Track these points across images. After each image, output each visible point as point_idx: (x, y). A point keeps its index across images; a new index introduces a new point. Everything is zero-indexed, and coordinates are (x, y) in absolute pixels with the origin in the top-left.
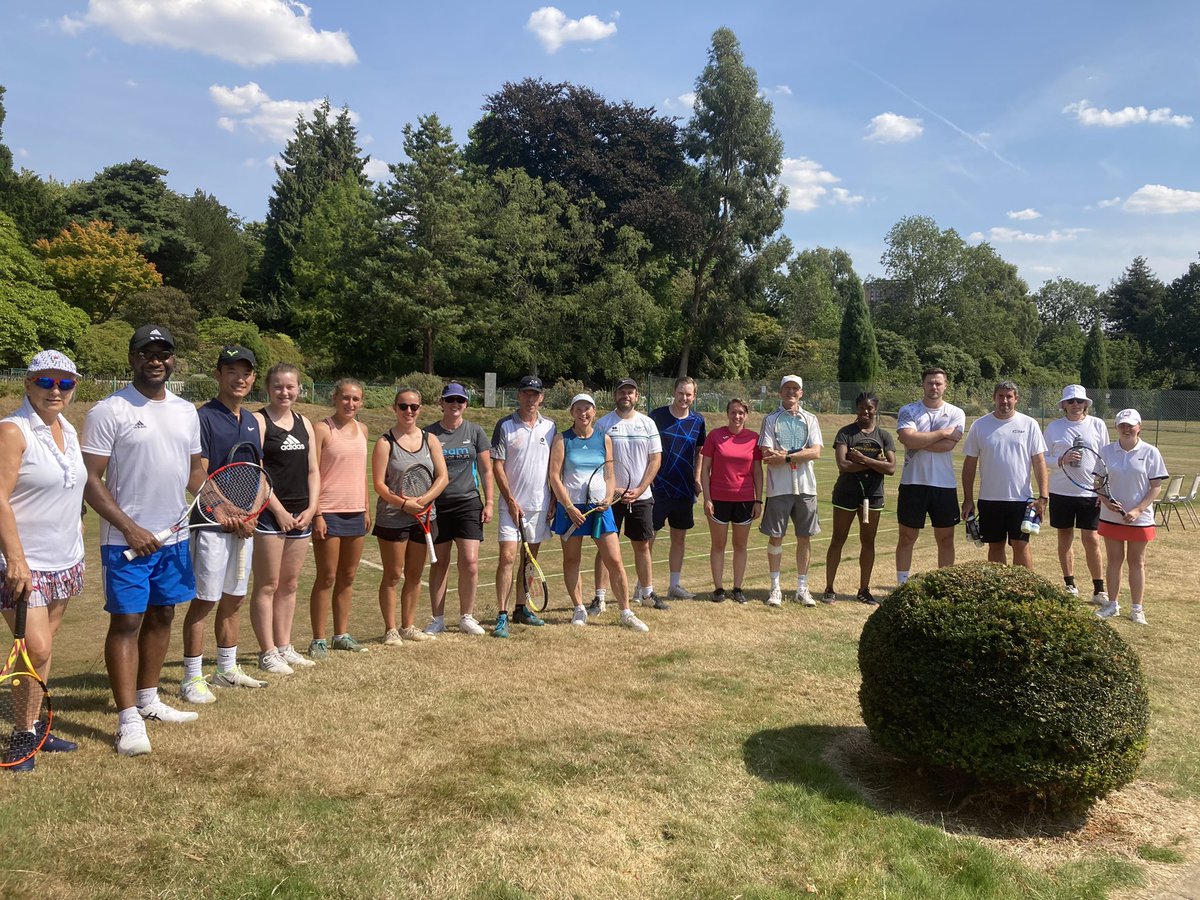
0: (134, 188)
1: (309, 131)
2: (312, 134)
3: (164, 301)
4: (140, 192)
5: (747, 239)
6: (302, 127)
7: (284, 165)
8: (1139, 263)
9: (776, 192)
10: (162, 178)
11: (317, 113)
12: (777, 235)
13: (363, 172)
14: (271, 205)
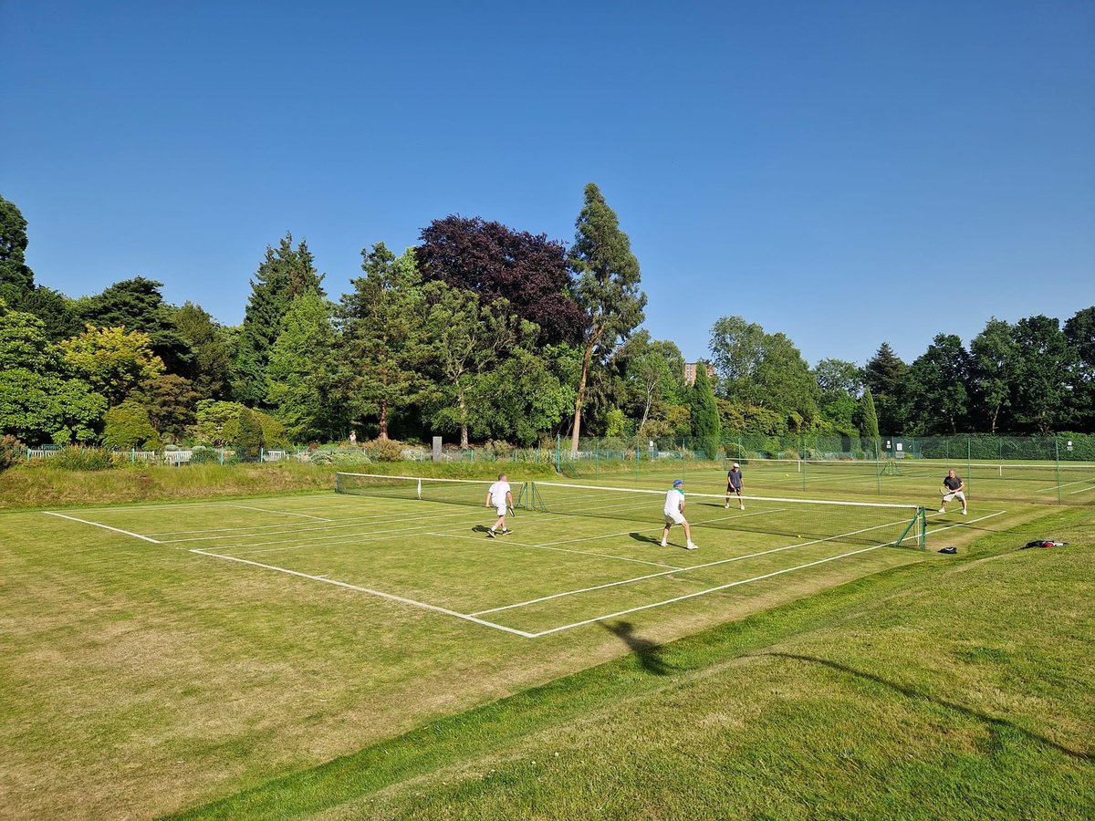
0: (138, 298)
1: (276, 256)
2: (279, 258)
3: (170, 386)
4: (142, 301)
5: (619, 331)
6: (270, 253)
7: (257, 282)
8: (885, 346)
9: (638, 296)
10: (159, 290)
11: (283, 243)
12: (638, 329)
13: (320, 286)
14: (247, 311)
